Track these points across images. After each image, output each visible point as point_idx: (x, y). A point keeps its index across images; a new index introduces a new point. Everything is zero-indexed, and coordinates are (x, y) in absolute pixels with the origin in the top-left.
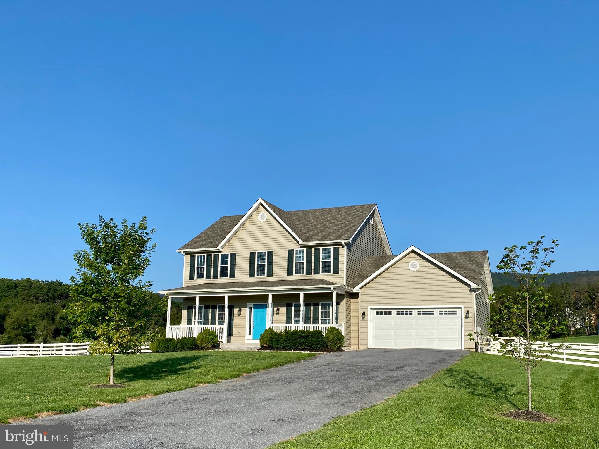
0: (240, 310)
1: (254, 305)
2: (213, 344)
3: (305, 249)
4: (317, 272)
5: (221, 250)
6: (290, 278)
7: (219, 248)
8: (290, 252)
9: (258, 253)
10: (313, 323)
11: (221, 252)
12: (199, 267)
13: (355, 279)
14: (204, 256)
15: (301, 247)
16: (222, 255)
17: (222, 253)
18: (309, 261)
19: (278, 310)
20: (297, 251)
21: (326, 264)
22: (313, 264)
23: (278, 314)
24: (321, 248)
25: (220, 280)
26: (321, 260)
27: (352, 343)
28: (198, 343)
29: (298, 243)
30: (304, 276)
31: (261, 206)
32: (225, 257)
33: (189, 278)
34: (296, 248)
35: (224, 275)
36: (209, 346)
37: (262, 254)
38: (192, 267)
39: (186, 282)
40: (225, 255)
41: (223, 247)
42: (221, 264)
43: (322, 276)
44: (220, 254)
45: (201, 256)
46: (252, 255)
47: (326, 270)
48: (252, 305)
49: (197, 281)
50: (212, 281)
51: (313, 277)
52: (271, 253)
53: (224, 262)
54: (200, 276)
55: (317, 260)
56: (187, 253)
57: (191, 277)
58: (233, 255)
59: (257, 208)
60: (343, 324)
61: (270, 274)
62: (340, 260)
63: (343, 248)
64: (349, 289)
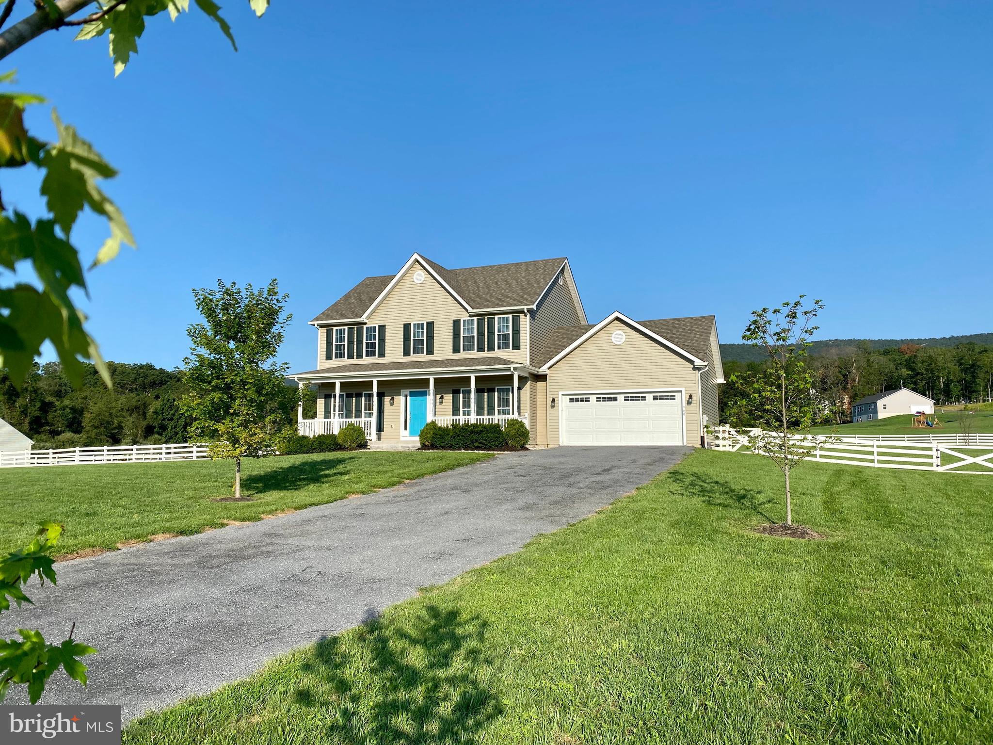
0: (393, 399)
1: (410, 392)
2: (359, 442)
3: (475, 319)
4: (491, 348)
5: (366, 321)
6: (457, 356)
7: (364, 318)
8: (456, 323)
9: (415, 325)
10: (488, 414)
11: (365, 324)
12: (339, 343)
13: (540, 357)
14: (344, 329)
15: (470, 316)
16: (367, 328)
17: (367, 326)
18: (480, 334)
19: (442, 397)
20: (464, 321)
21: (503, 338)
22: (486, 337)
23: (441, 403)
24: (496, 317)
25: (366, 360)
26: (496, 333)
27: (538, 439)
28: (340, 441)
29: (467, 310)
30: (474, 354)
31: (417, 263)
32: (371, 330)
33: (325, 358)
34: (463, 317)
35: (370, 353)
36: (354, 445)
37: (419, 326)
38: (329, 343)
39: (322, 363)
40: (371, 327)
41: (368, 317)
42: (367, 340)
43: (498, 353)
44: (365, 327)
45: (341, 330)
46: (407, 327)
47: (503, 346)
48: (407, 392)
49: (336, 362)
50: (355, 361)
51: (486, 354)
52: (430, 325)
53: (371, 337)
54: (340, 355)
55: (491, 333)
56: (322, 326)
57: (329, 357)
58: (382, 328)
59: (412, 266)
60: (527, 415)
61: (430, 352)
62: (521, 332)
63: (526, 316)
64: (534, 370)
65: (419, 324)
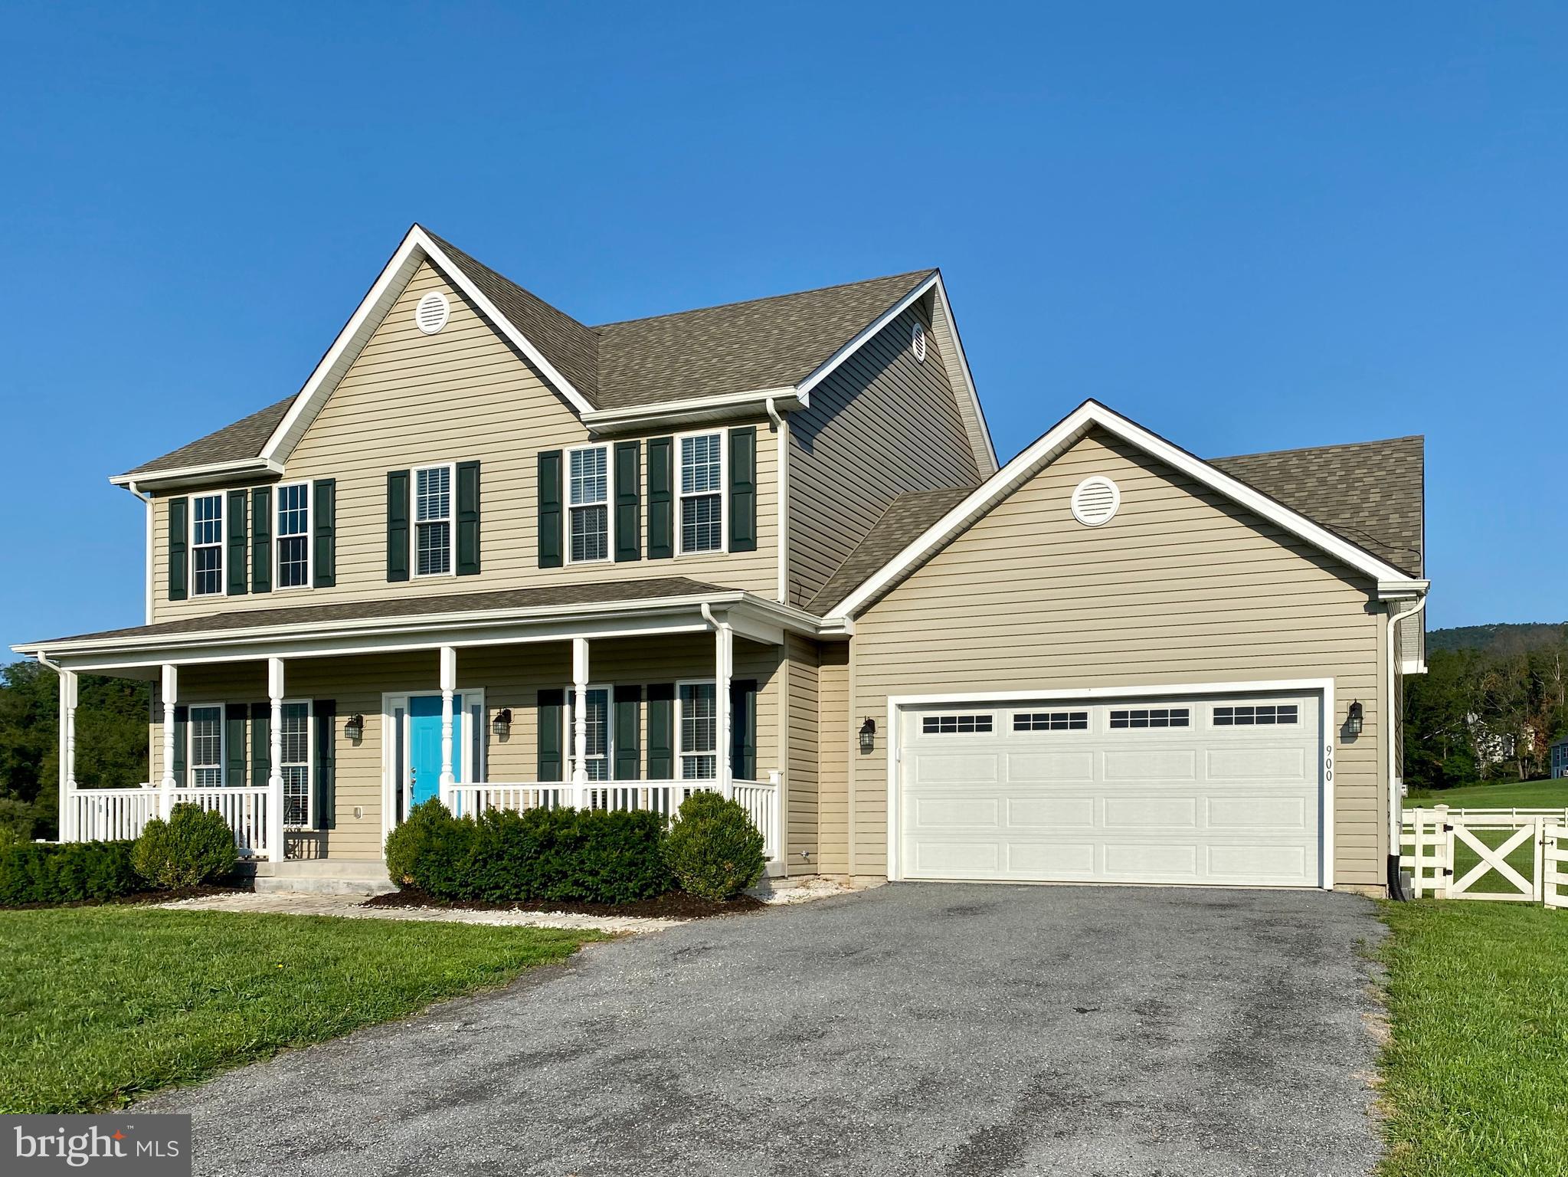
0: (357, 724)
1: (412, 699)
3: (609, 446)
4: (661, 549)
5: (274, 467)
6: (552, 578)
7: (268, 457)
8: (549, 462)
9: (421, 474)
10: (651, 776)
11: (277, 477)
12: (204, 545)
13: (834, 580)
14: (219, 498)
15: (595, 437)
16: (283, 490)
17: (281, 484)
18: (626, 499)
19: (505, 718)
20: (575, 454)
21: (701, 508)
22: (644, 511)
23: (504, 735)
24: (678, 438)
25: (282, 596)
26: (678, 493)
27: (822, 858)
28: (139, 866)
29: (575, 412)
30: (607, 569)
31: (426, 265)
32: (294, 496)
33: (166, 594)
34: (572, 441)
35: (293, 576)
37: (433, 479)
38: (177, 546)
39: (157, 606)
40: (294, 489)
41: (285, 454)
42: (283, 531)
43: (683, 563)
44: (276, 487)
45: (209, 500)
46: (397, 482)
47: (701, 538)
48: (401, 699)
49: (198, 605)
50: (251, 602)
51: (646, 569)
52: (469, 472)
53: (291, 522)
54: (208, 584)
55: (661, 494)
56: (157, 490)
57: (177, 592)
58: (326, 489)
59: (408, 278)
60: (775, 778)
61: (469, 565)
62: (760, 489)
63: (774, 429)
64: (804, 621)
65: (434, 472)
